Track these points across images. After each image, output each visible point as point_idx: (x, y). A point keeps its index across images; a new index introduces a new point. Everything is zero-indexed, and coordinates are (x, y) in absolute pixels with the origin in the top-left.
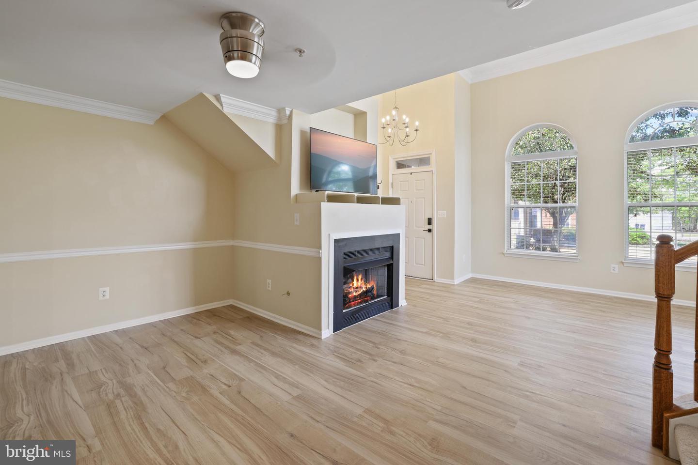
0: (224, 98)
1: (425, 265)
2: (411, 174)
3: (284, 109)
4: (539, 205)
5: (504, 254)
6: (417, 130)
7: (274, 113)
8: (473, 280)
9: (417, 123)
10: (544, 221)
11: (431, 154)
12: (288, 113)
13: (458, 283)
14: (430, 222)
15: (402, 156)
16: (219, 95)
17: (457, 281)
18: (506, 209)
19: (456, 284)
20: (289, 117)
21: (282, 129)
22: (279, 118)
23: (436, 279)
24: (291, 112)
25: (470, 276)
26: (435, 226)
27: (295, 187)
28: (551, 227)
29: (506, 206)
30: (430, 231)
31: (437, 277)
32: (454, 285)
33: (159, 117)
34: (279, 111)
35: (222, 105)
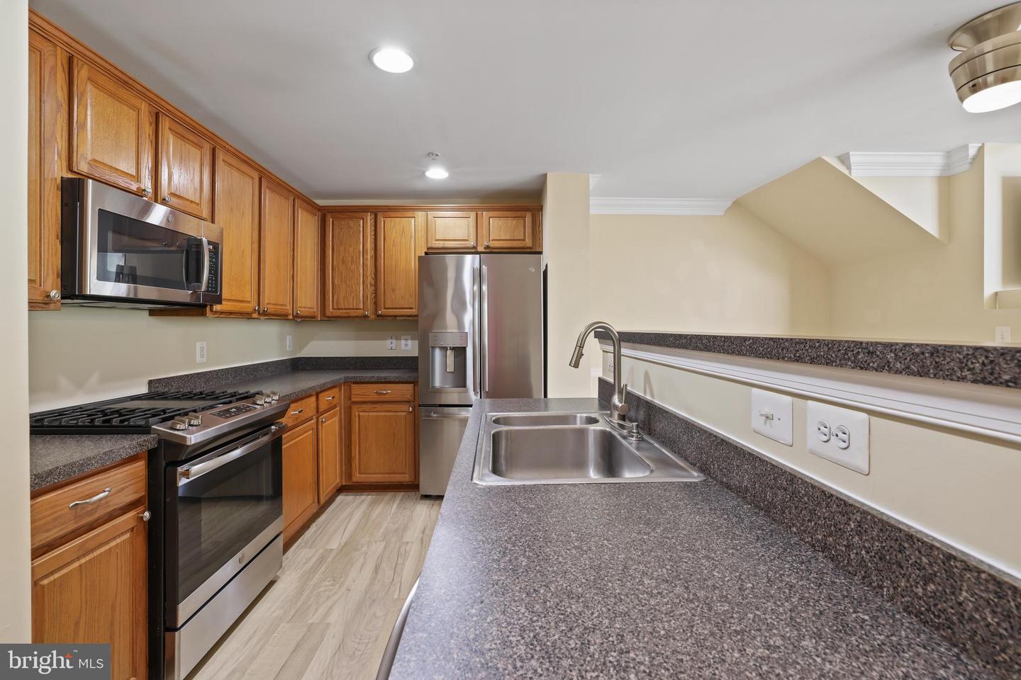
0: (855, 157)
12: (972, 154)
16: (848, 153)
21: (955, 182)
22: (947, 166)
24: (981, 149)
27: (993, 280)
33: (730, 204)
34: (948, 154)
35: (849, 168)
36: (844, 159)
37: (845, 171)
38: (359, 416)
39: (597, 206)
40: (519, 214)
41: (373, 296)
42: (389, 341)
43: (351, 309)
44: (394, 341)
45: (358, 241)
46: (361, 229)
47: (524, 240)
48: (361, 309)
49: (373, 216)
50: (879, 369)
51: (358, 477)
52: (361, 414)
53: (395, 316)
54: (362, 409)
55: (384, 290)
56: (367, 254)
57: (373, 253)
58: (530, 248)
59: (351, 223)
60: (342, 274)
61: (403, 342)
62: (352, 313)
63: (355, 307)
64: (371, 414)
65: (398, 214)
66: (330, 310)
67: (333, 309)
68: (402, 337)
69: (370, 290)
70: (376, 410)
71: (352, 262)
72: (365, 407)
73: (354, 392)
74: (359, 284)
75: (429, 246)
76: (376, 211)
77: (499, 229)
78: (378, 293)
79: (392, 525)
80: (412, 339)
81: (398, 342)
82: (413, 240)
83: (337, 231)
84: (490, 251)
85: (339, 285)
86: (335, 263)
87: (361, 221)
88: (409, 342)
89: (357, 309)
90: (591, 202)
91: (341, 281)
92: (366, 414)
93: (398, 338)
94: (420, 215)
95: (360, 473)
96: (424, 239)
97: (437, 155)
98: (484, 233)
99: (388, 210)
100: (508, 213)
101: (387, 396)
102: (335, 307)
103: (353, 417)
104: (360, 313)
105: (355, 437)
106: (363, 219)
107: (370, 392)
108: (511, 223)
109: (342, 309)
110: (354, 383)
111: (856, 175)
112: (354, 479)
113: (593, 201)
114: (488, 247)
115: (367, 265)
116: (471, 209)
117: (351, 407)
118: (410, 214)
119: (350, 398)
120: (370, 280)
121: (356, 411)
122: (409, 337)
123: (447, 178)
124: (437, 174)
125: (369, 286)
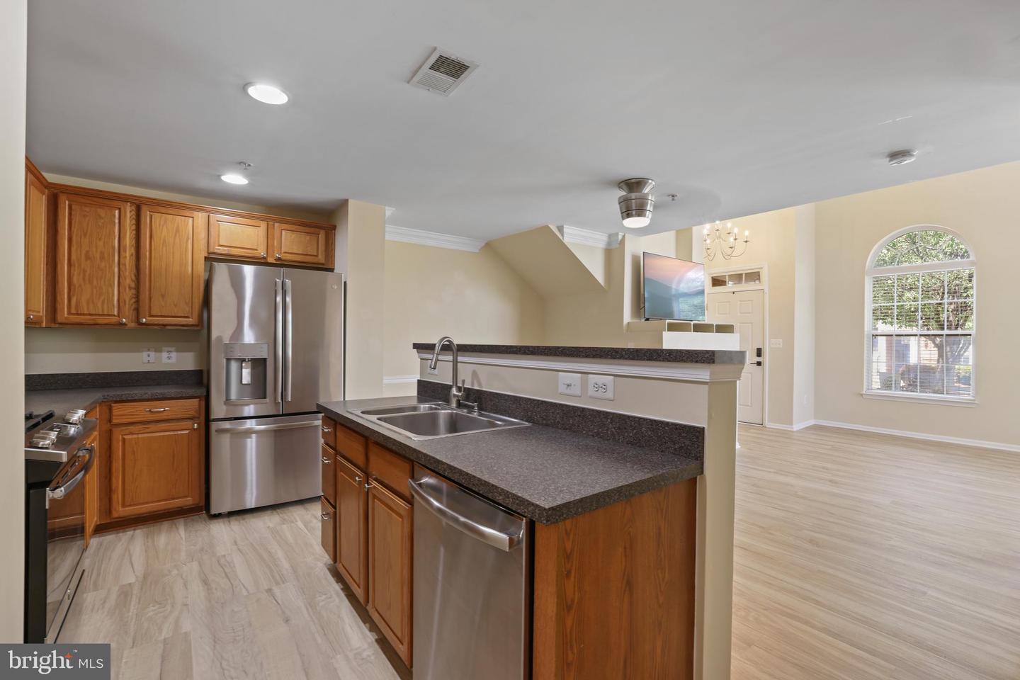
0: (567, 229)
1: (751, 406)
2: (734, 293)
3: (617, 234)
4: (914, 330)
5: (862, 395)
6: (746, 242)
7: (604, 238)
8: (816, 428)
9: (747, 233)
10: (921, 353)
11: (762, 268)
12: (620, 237)
13: (798, 429)
14: (759, 353)
15: (718, 271)
16: (563, 226)
17: (797, 427)
18: (865, 339)
19: (795, 429)
20: (621, 241)
21: (613, 253)
22: (609, 243)
23: (768, 424)
24: (624, 236)
25: (812, 422)
26: (766, 358)
27: (627, 316)
28: (934, 364)
29: (866, 333)
30: (759, 364)
31: (769, 421)
32: (793, 432)
33: (483, 244)
34: (610, 236)
35: (563, 235)
36: (560, 229)
37: (561, 238)
38: (124, 440)
39: (392, 234)
40: (312, 230)
41: (134, 300)
42: (145, 354)
43: (99, 315)
44: (152, 354)
45: (111, 234)
46: (117, 221)
47: (317, 256)
48: (114, 315)
49: (133, 208)
50: (620, 358)
51: (120, 511)
52: (126, 437)
53: (165, 325)
54: (127, 432)
55: (150, 294)
56: (125, 252)
57: (133, 251)
58: (323, 264)
59: (101, 212)
60: (85, 271)
61: (165, 355)
62: (101, 320)
63: (106, 313)
64: (140, 436)
65: (170, 211)
66: (64, 314)
67: (69, 313)
68: (164, 348)
69: (128, 295)
70: (147, 430)
71: (102, 258)
72: (132, 428)
73: (115, 412)
74: (112, 286)
75: (211, 250)
76: (139, 205)
77: (290, 243)
78: (142, 297)
79: (192, 547)
80: (177, 351)
81: (158, 354)
82: (190, 241)
83: (76, 219)
84: (280, 264)
85: (80, 286)
86: (74, 257)
87: (117, 212)
88: (174, 355)
89: (109, 315)
90: (387, 229)
91: (84, 279)
92: (135, 436)
93: (158, 350)
94: (200, 217)
95: (124, 506)
96: (204, 242)
97: (249, 165)
98: (275, 244)
99: (157, 205)
100: (302, 228)
101: (164, 414)
102: (73, 311)
103: (114, 443)
104: (114, 320)
105: (117, 465)
106: (120, 209)
107: (140, 411)
108: (305, 238)
109: (84, 314)
110: (116, 402)
111: (566, 240)
112: (115, 514)
113: (388, 228)
114: (279, 259)
115: (125, 265)
116: (262, 219)
117: (111, 430)
118: (187, 213)
119: (110, 421)
120: (129, 280)
121: (118, 435)
122: (173, 349)
123: (247, 184)
124: (235, 179)
125: (127, 289)
